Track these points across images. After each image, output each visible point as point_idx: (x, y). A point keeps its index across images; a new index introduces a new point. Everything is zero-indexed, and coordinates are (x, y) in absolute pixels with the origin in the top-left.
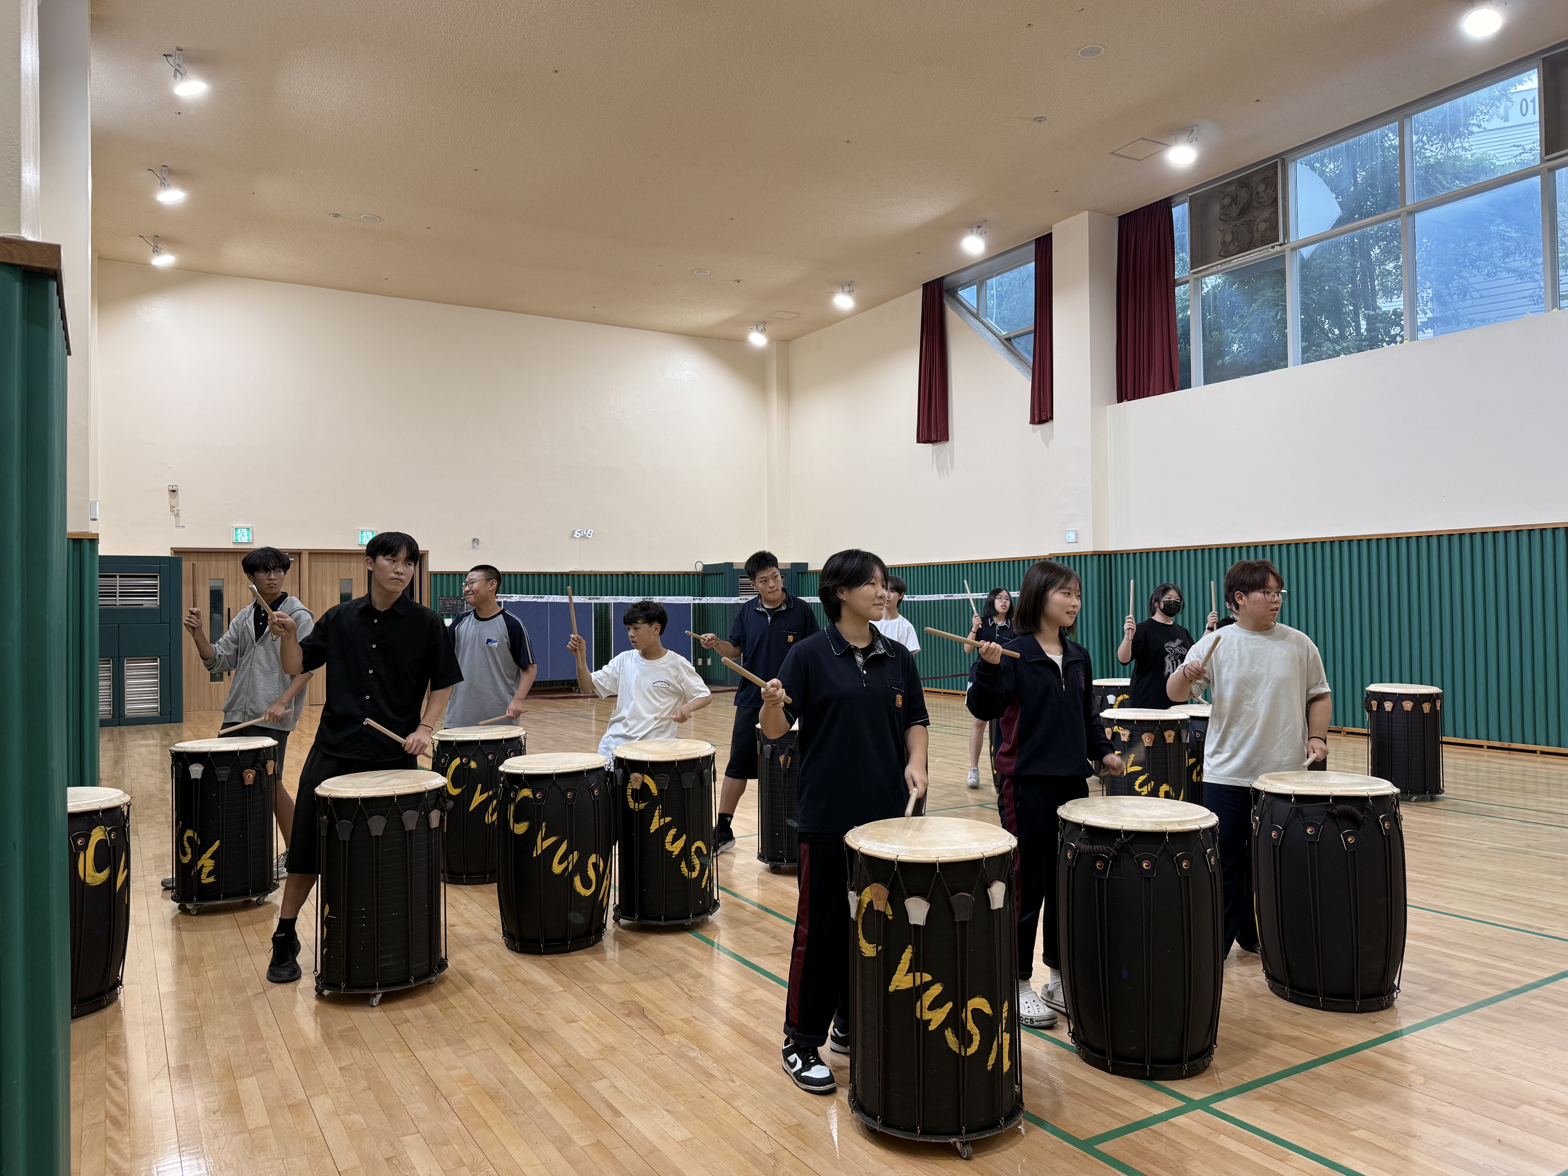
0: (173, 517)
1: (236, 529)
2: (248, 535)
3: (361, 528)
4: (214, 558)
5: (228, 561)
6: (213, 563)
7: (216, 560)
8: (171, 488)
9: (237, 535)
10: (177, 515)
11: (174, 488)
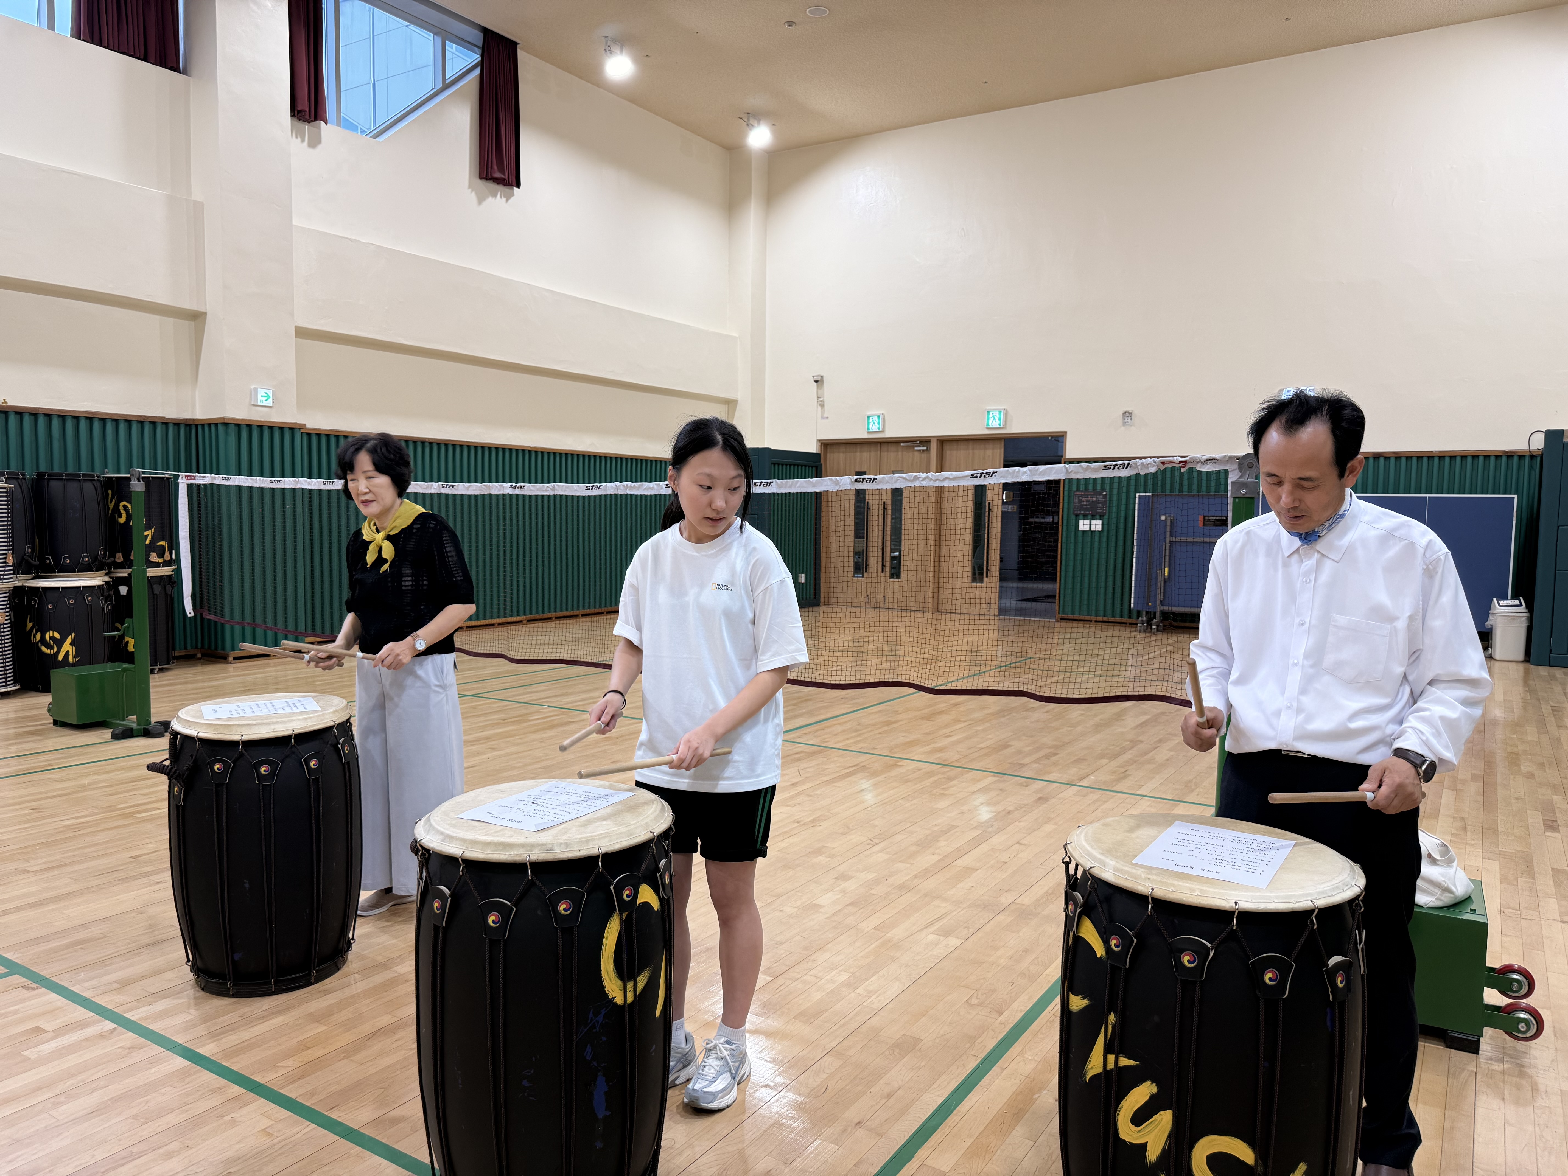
0: (819, 408)
1: (868, 417)
2: (879, 423)
3: (989, 408)
4: (858, 449)
5: (870, 451)
6: (858, 454)
7: (861, 452)
8: (816, 378)
9: (868, 423)
10: (822, 406)
11: (819, 378)
